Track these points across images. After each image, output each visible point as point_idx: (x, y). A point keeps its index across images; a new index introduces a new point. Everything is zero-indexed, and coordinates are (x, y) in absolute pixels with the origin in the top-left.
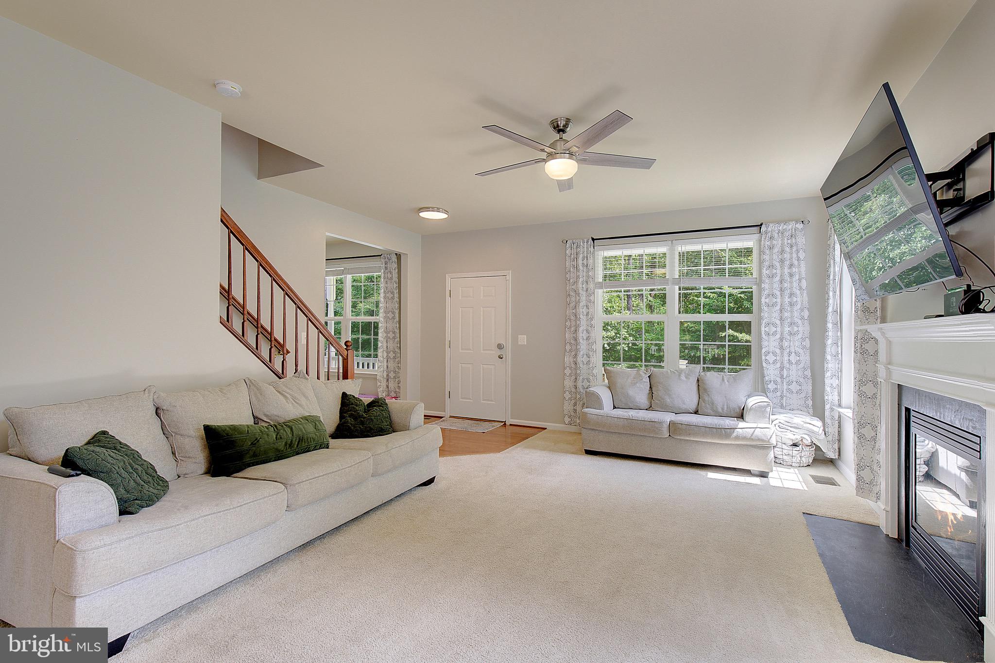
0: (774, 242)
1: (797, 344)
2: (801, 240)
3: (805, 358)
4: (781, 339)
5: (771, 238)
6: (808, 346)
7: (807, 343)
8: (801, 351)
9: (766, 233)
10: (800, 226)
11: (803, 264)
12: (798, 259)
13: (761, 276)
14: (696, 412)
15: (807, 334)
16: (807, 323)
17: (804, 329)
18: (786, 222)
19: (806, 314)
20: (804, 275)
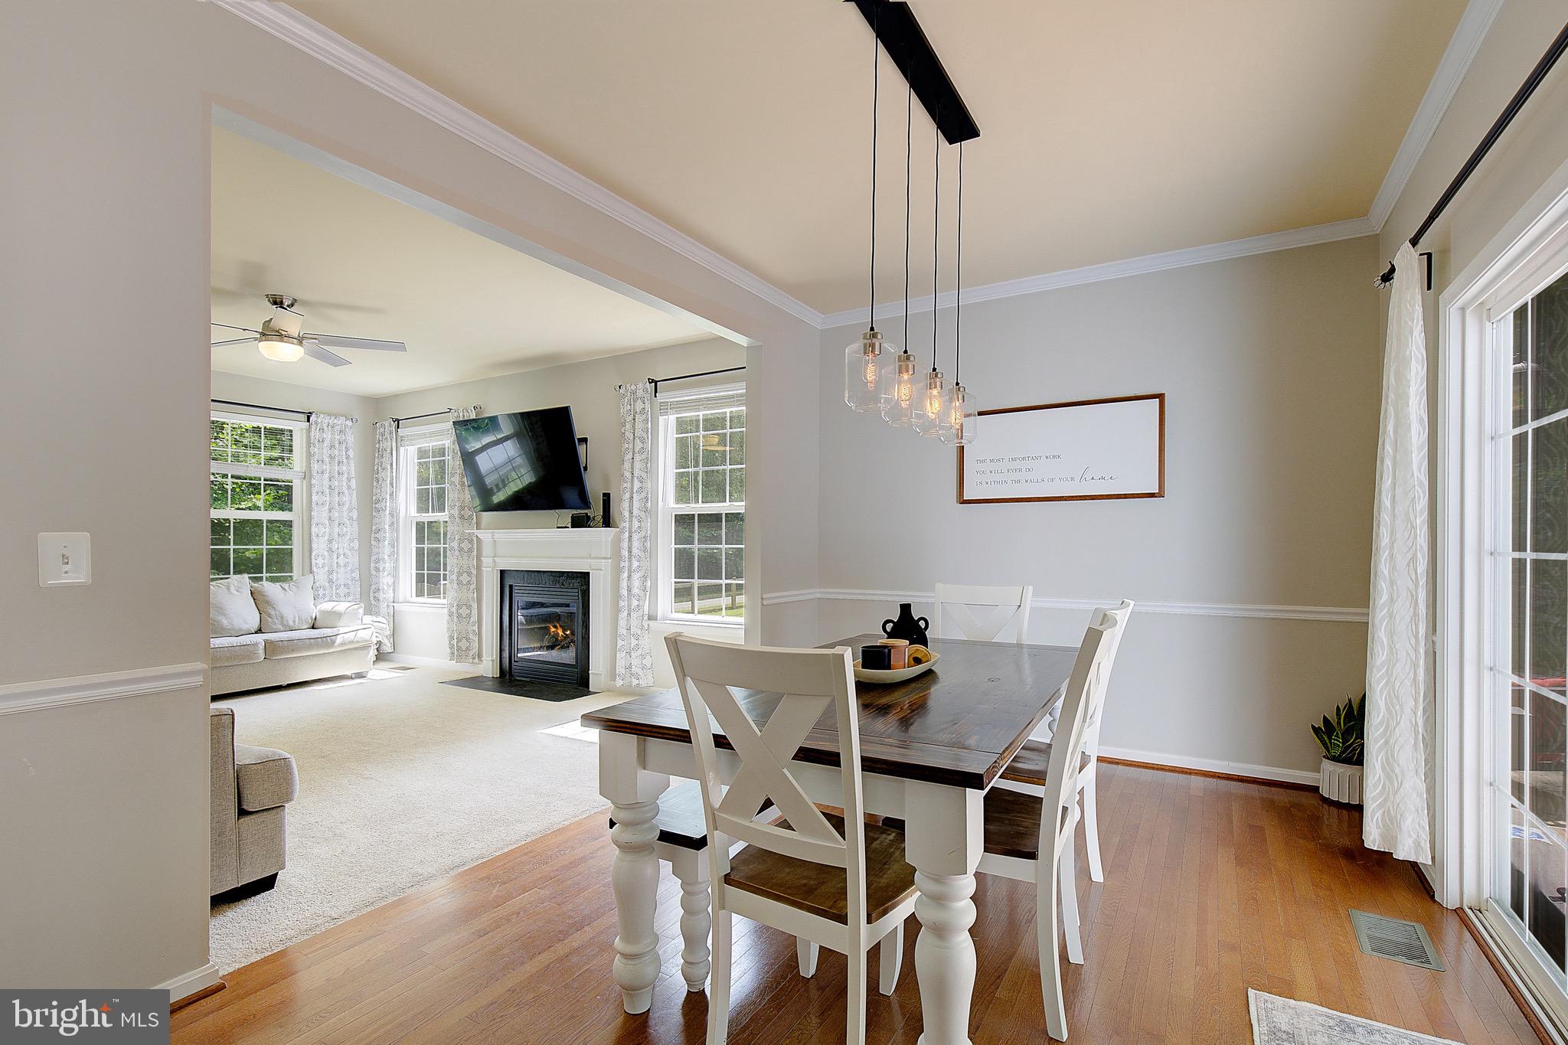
0: (325, 436)
1: (346, 545)
2: (350, 438)
3: (354, 560)
4: (330, 541)
5: (322, 430)
6: (357, 547)
7: (356, 545)
8: (349, 553)
9: (316, 423)
10: (349, 423)
11: (352, 463)
12: (348, 457)
13: (310, 471)
14: (259, 631)
15: (356, 535)
16: (355, 524)
17: (352, 530)
18: (336, 416)
19: (355, 515)
20: (353, 474)
